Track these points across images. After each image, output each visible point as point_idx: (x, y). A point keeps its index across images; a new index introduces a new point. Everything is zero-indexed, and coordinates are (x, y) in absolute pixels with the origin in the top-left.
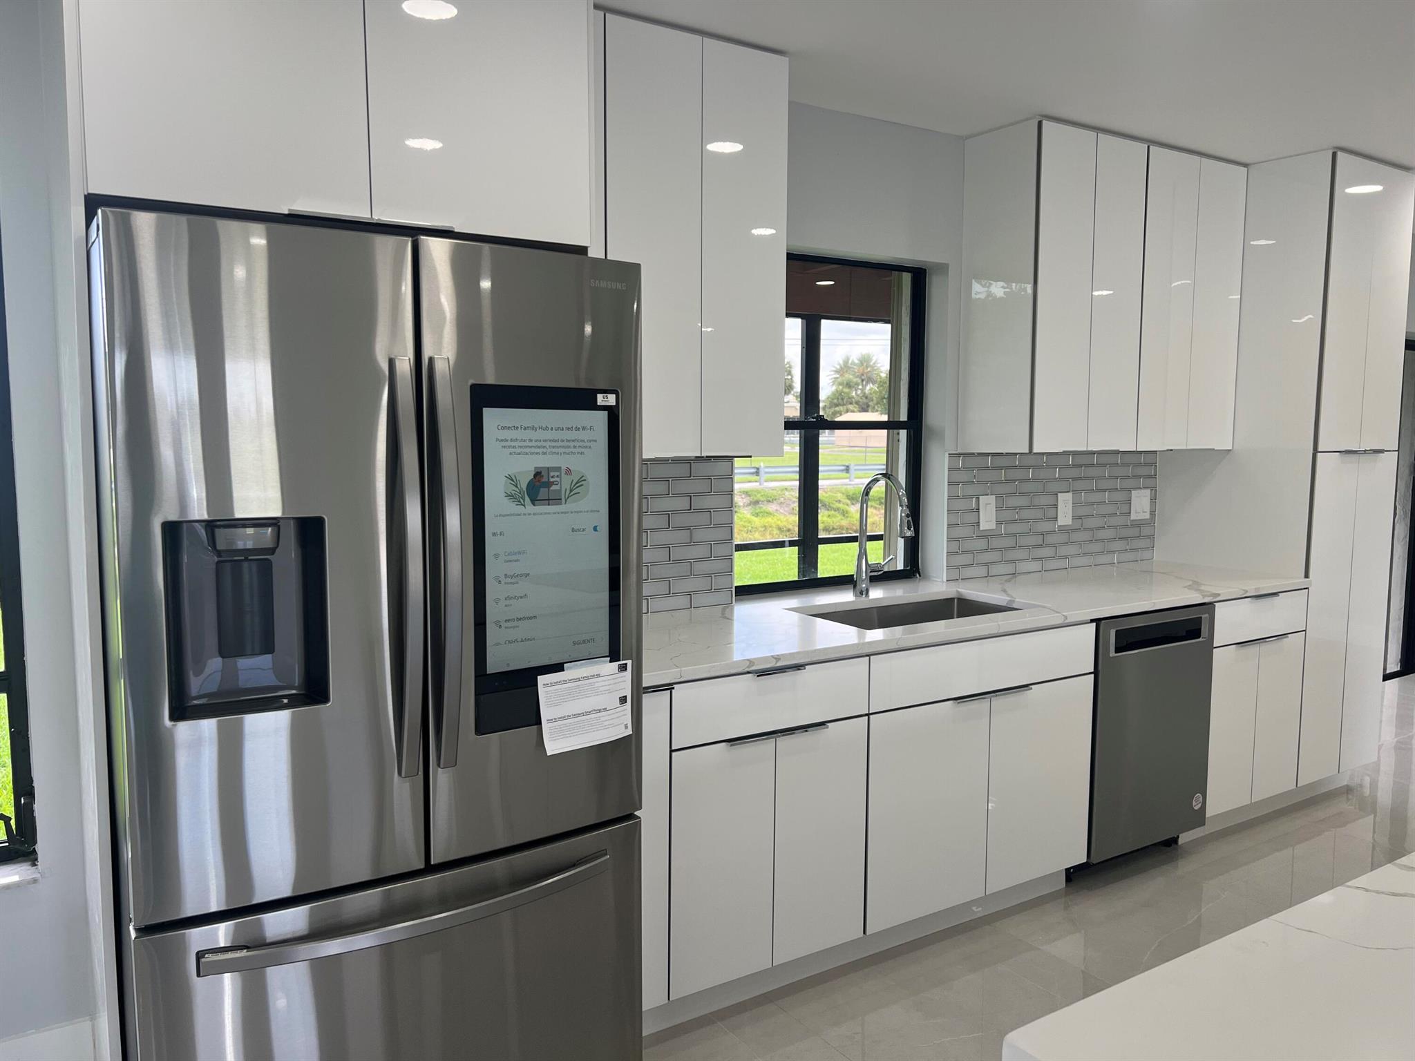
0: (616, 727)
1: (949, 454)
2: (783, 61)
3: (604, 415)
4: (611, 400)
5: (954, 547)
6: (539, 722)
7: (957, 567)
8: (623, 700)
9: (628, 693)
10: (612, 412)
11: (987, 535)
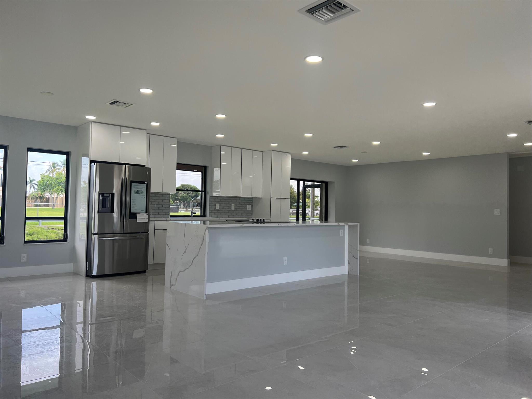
0: (146, 221)
1: (210, 196)
2: (177, 139)
3: (146, 185)
4: (147, 183)
5: (211, 212)
6: (136, 219)
7: (211, 215)
8: (147, 218)
9: (148, 217)
10: (147, 184)
11: (217, 210)
